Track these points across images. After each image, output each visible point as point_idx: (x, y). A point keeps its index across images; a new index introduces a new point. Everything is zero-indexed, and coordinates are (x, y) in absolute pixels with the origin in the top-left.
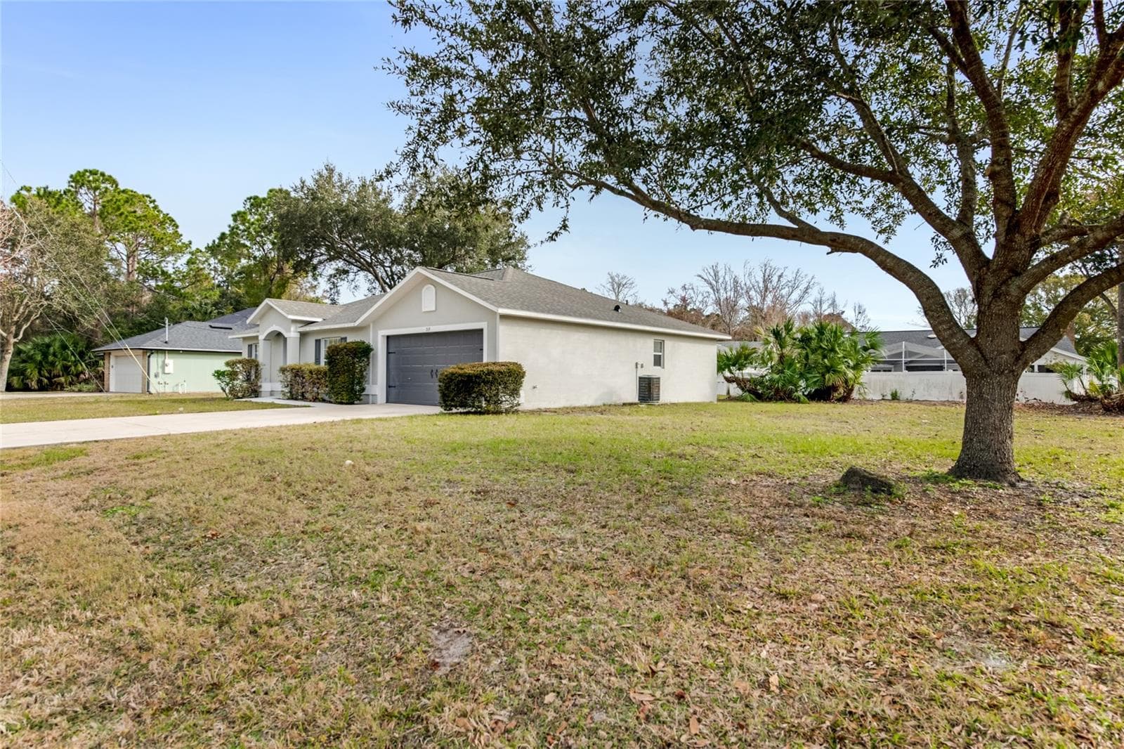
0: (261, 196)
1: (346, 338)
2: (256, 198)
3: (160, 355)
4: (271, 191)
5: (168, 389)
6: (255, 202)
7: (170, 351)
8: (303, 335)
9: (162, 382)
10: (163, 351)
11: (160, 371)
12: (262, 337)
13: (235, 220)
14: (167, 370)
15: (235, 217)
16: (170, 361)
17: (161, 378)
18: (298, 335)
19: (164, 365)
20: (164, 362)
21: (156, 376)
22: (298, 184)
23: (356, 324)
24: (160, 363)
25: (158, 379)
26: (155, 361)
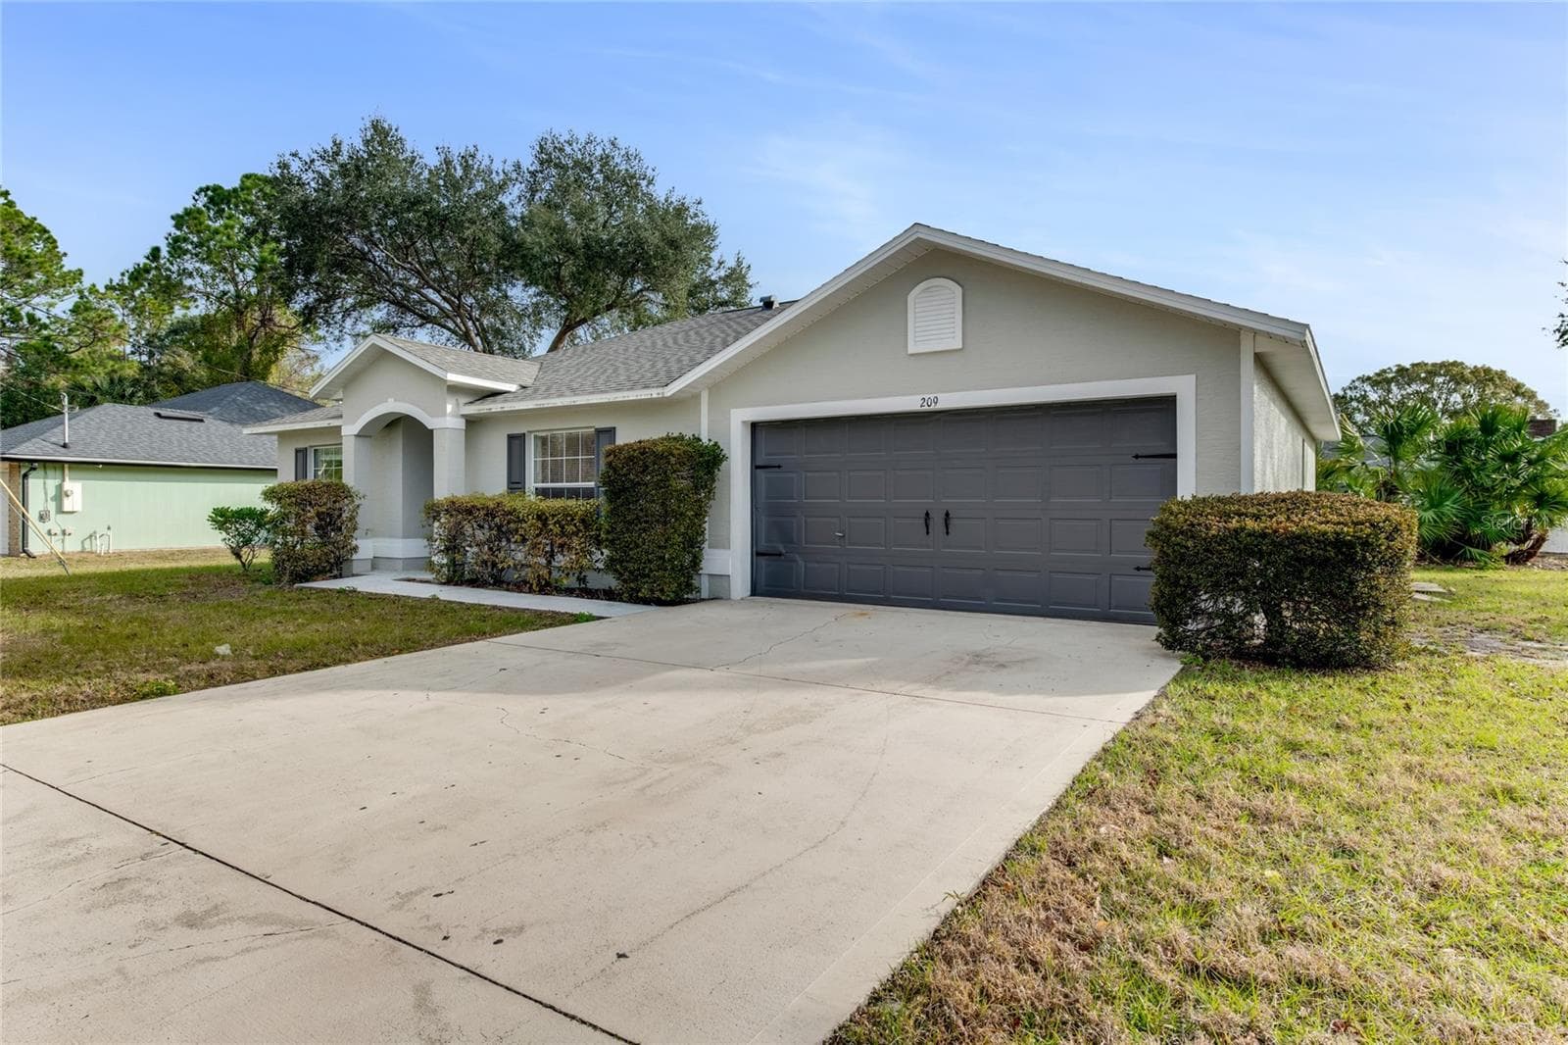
0: (227, 186)
1: (611, 432)
2: (216, 189)
3: (50, 473)
4: (247, 177)
5: (72, 546)
6: (217, 197)
7: (76, 465)
8: (473, 423)
9: (56, 530)
10: (58, 465)
11: (52, 506)
12: (350, 430)
13: (178, 227)
14: (67, 505)
15: (179, 221)
16: (76, 487)
17: (55, 523)
18: (461, 424)
19: (60, 495)
20: (60, 487)
21: (42, 518)
22: (329, 146)
23: (670, 391)
24: (52, 492)
25: (48, 525)
26: (40, 488)
